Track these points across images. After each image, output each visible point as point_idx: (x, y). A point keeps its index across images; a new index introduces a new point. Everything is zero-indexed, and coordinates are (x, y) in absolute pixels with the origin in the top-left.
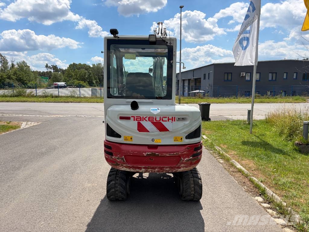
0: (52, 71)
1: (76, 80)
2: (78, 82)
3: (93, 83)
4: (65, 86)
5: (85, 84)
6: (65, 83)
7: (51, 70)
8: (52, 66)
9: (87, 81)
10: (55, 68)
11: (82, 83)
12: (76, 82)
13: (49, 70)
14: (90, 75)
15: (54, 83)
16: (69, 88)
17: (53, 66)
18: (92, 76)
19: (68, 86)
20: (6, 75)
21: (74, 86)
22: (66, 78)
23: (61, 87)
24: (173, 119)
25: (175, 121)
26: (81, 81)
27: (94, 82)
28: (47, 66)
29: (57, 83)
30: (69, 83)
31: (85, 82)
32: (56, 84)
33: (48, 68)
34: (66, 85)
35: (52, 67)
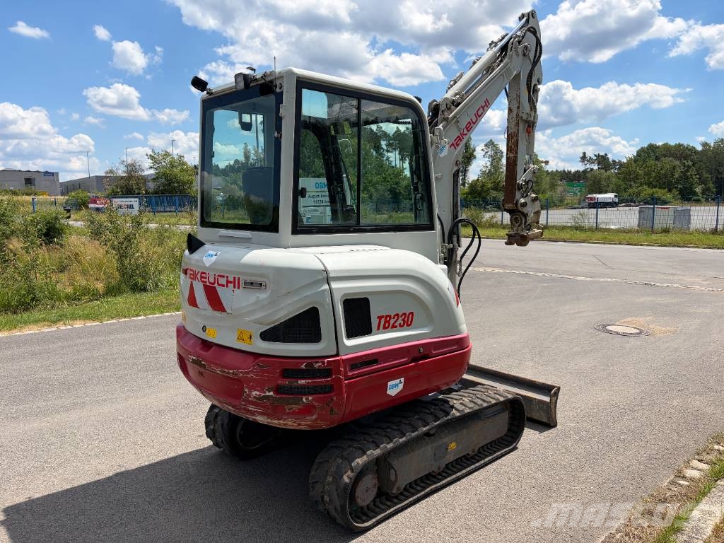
0: (596, 167)
1: (645, 187)
2: (649, 191)
3: (695, 194)
4: (615, 203)
5: (669, 196)
6: (616, 196)
7: (592, 166)
8: (595, 155)
9: (676, 188)
10: (602, 160)
11: (660, 193)
12: (648, 191)
13: (588, 166)
14: (687, 171)
15: (589, 196)
16: (625, 206)
17: (598, 156)
18: (691, 175)
19: (625, 202)
20: (492, 183)
21: (639, 202)
22: (621, 183)
23: (605, 205)
24: (235, 283)
25: (239, 288)
26: (660, 188)
27: (698, 190)
28: (584, 158)
29: (595, 195)
30: (625, 195)
31: (670, 191)
32: (591, 199)
33: (586, 162)
34: (617, 200)
35: (595, 158)
